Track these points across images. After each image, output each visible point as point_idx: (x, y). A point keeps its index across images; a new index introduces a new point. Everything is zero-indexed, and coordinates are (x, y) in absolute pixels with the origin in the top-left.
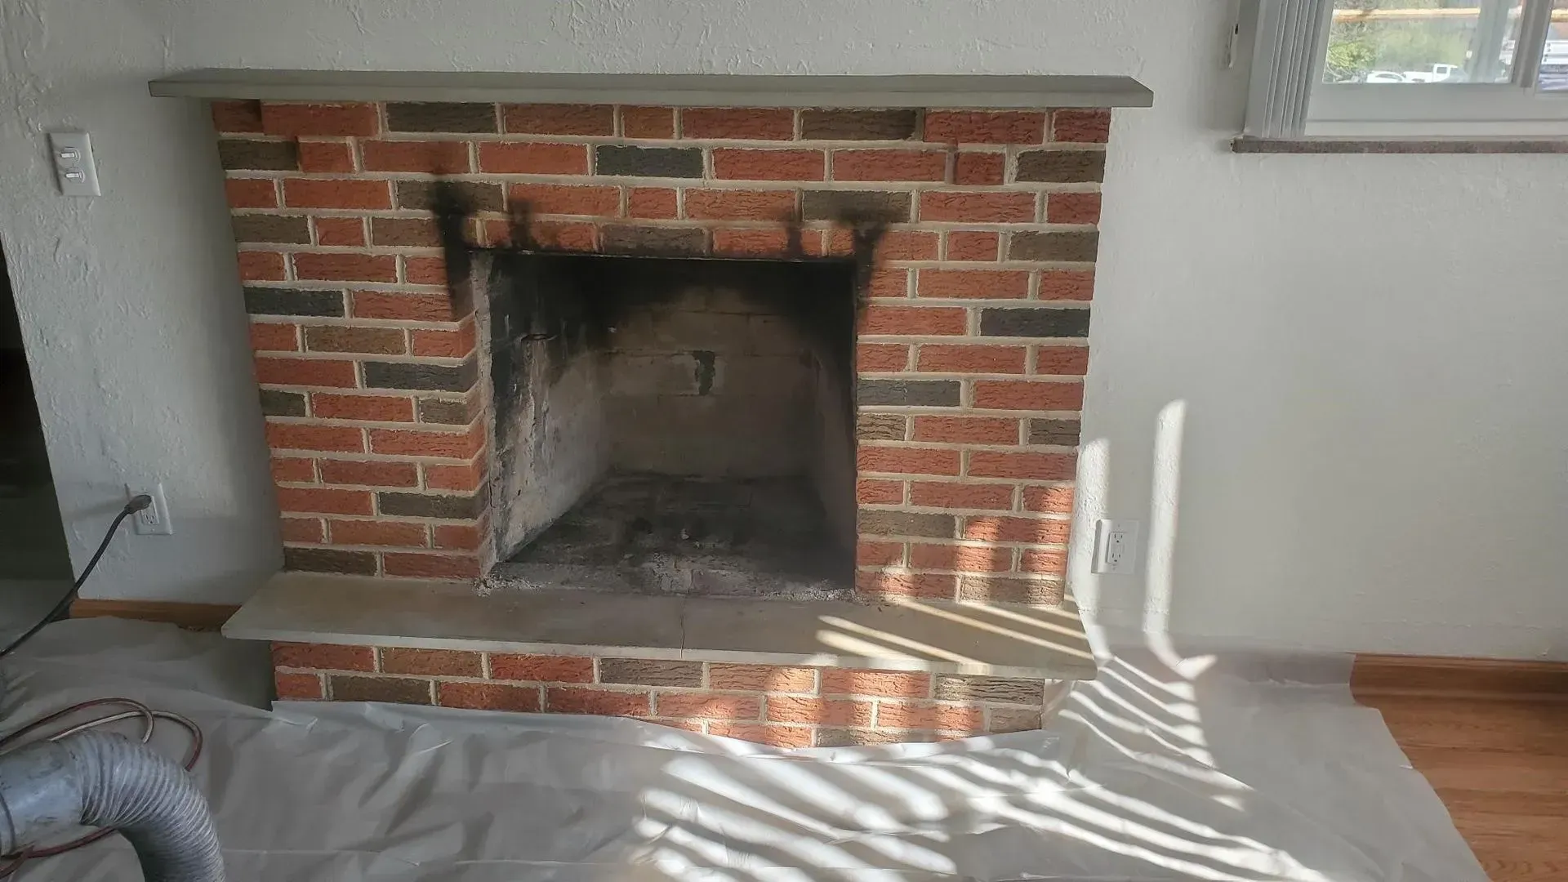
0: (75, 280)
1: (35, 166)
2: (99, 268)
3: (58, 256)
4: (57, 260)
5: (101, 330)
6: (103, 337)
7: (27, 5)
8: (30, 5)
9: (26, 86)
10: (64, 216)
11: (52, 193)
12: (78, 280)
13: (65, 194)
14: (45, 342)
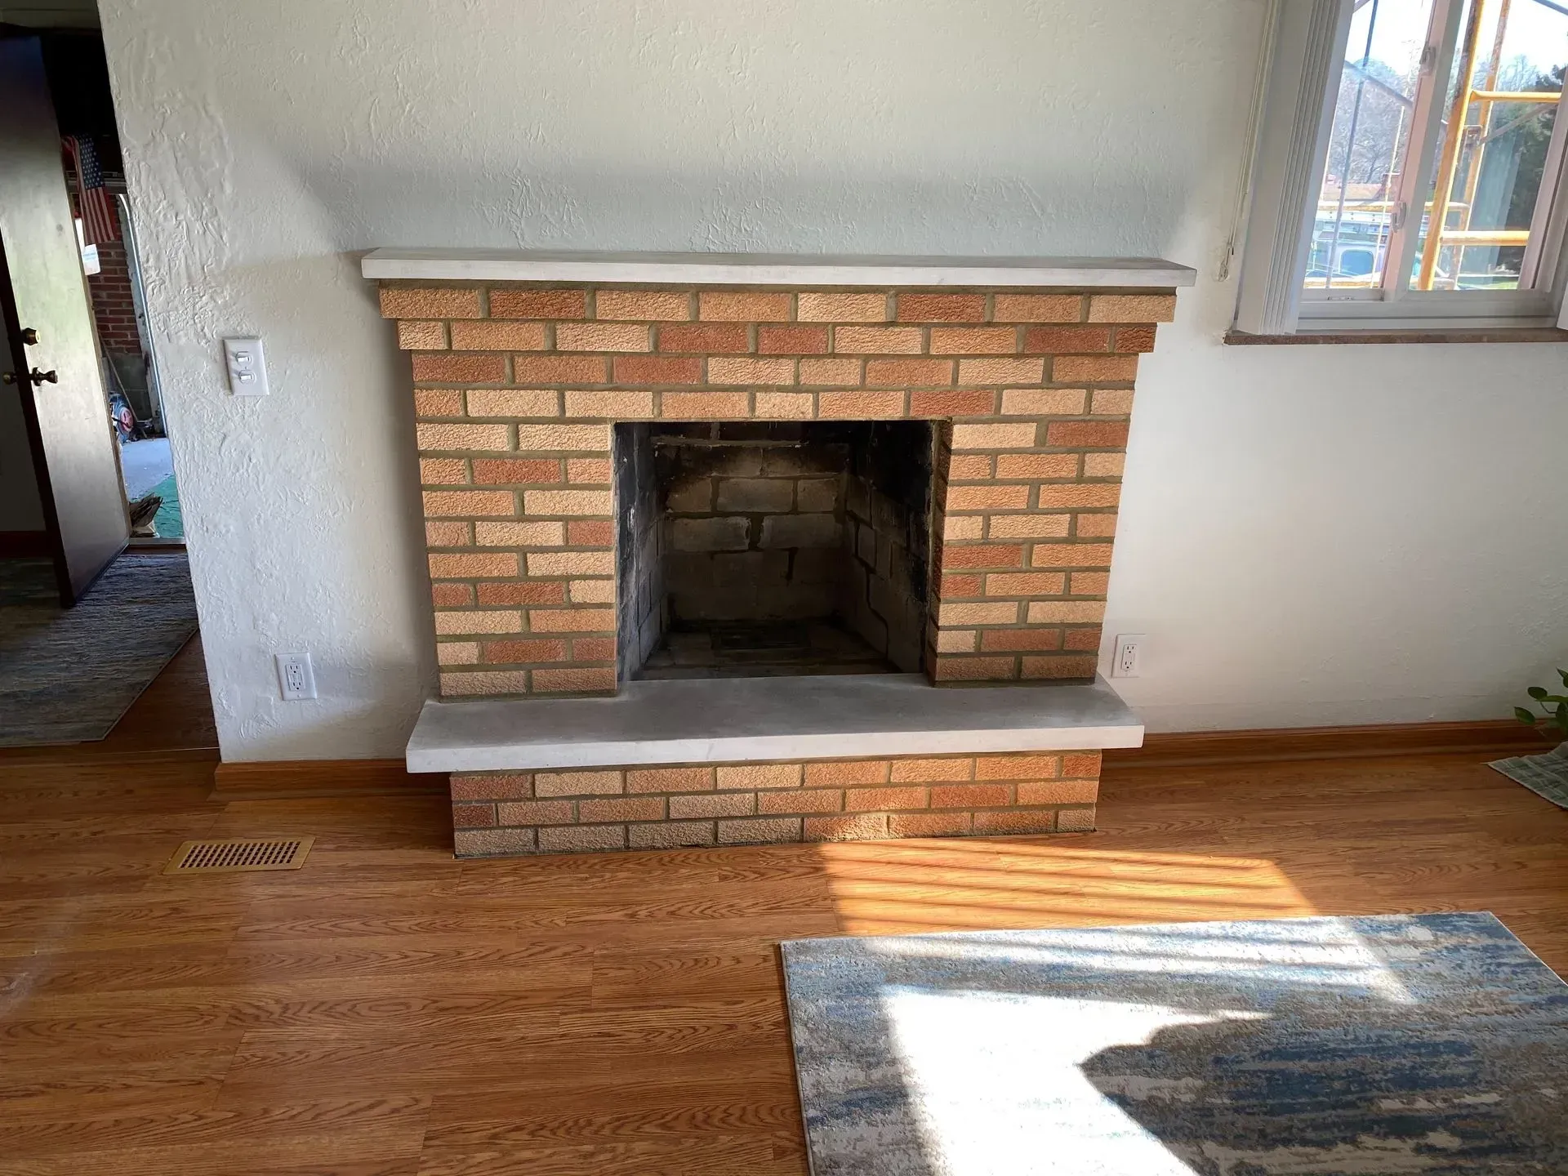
0: (238, 471)
1: (208, 368)
2: (262, 460)
3: (223, 450)
4: (222, 454)
5: (260, 515)
6: (262, 522)
7: (210, 225)
8: (212, 225)
9: (204, 298)
10: (232, 414)
11: (221, 393)
12: (241, 471)
13: (236, 394)
14: (205, 528)
